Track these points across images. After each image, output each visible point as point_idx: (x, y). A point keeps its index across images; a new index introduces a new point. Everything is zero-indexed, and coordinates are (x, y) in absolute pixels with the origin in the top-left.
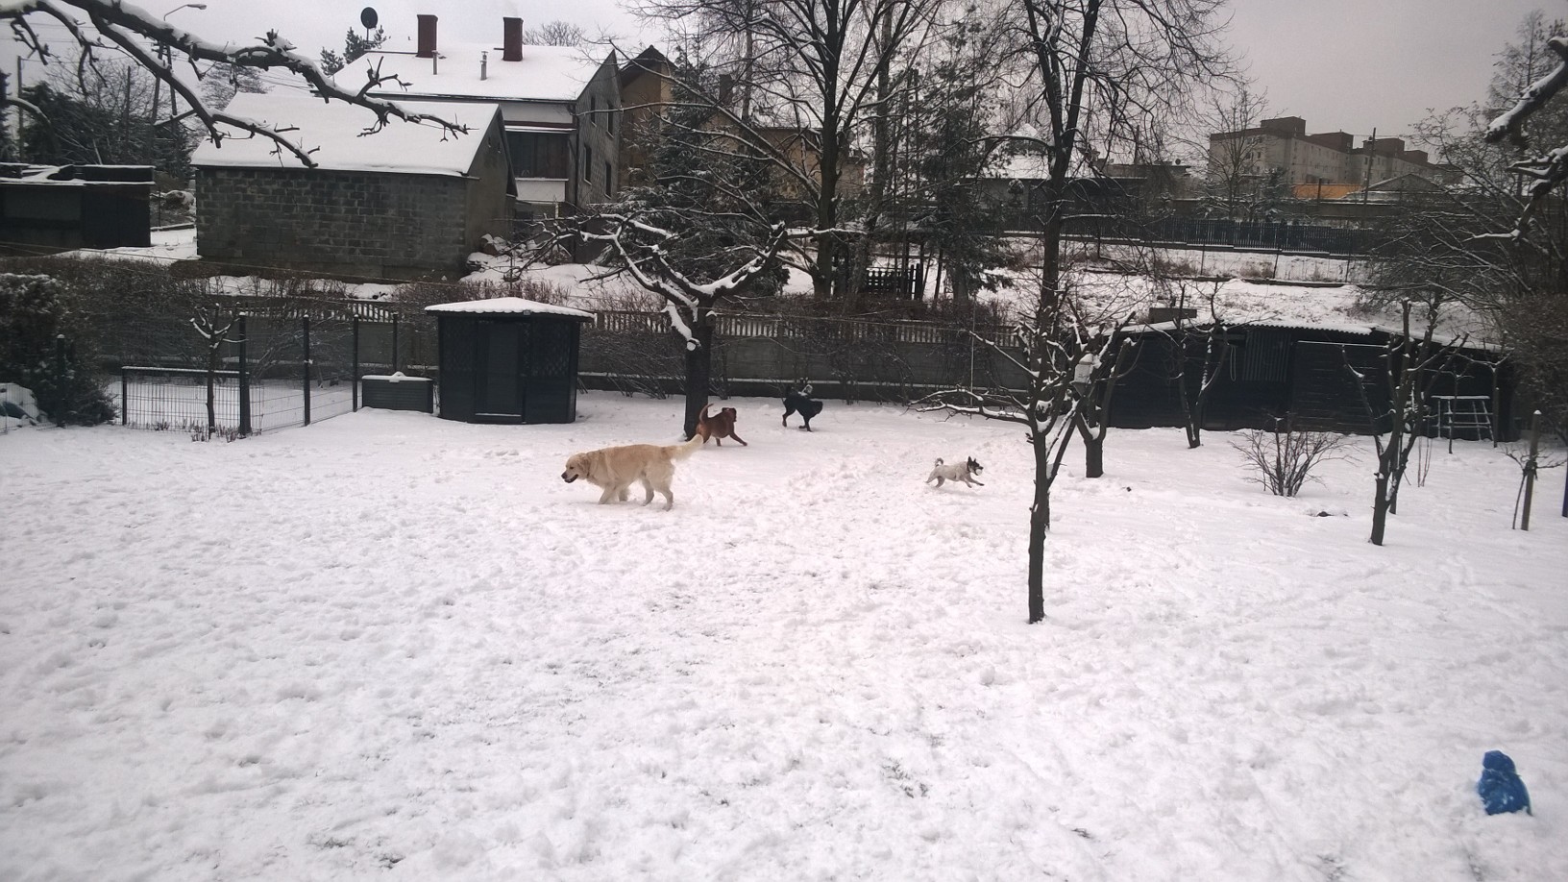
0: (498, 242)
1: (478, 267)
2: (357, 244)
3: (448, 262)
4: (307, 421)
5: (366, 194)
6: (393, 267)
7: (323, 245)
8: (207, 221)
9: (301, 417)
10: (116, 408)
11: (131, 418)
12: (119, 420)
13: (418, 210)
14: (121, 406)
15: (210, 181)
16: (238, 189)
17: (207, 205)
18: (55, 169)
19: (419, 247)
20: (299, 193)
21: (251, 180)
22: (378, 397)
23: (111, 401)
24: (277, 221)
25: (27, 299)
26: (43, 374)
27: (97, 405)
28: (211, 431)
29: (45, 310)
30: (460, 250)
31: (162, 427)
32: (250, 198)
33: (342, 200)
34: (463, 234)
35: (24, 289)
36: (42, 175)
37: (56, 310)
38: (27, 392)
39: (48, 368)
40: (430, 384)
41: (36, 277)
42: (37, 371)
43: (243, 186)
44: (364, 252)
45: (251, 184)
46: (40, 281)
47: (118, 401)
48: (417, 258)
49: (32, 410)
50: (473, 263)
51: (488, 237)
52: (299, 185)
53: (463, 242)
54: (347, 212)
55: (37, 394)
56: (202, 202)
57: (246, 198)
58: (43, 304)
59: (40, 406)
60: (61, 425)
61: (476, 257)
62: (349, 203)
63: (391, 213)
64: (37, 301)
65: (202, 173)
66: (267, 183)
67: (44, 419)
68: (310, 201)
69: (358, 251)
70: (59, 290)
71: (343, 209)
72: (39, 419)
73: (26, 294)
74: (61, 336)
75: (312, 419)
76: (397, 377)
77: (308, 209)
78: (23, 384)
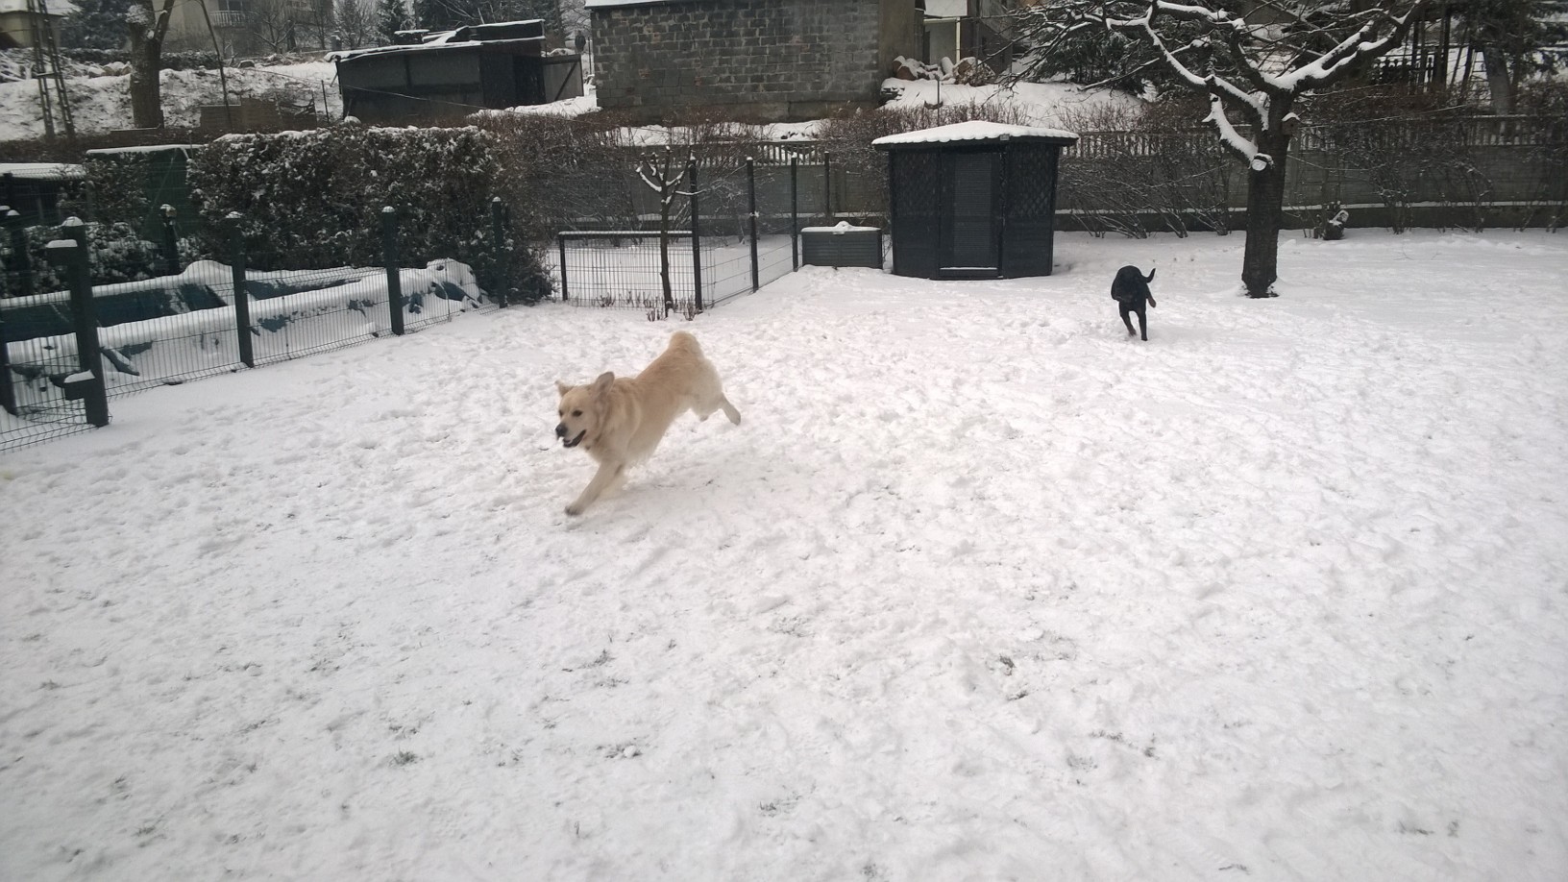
0: (912, 65)
1: (894, 95)
2: (760, 79)
3: (861, 91)
4: (756, 287)
5: (767, 21)
6: (800, 102)
7: (724, 85)
8: (605, 68)
9: (750, 284)
10: (554, 281)
11: (572, 293)
12: (560, 294)
13: (825, 33)
14: (560, 278)
15: (606, 24)
16: (633, 30)
17: (604, 50)
18: (452, 34)
19: (827, 77)
20: (696, 27)
21: (646, 17)
22: (819, 253)
23: (548, 273)
24: (676, 61)
25: (457, 157)
26: (480, 246)
27: (536, 278)
28: (668, 307)
29: (477, 169)
30: (874, 76)
31: (608, 302)
32: (649, 39)
33: (742, 31)
34: (876, 57)
35: (453, 145)
36: (442, 40)
37: (489, 168)
38: (465, 268)
39: (484, 239)
40: (879, 234)
41: (464, 129)
42: (474, 242)
43: (638, 25)
44: (768, 88)
45: (647, 22)
46: (469, 134)
47: (556, 273)
48: (827, 89)
49: (472, 289)
50: (888, 90)
51: (900, 59)
52: (696, 18)
53: (876, 67)
54: (748, 43)
55: (475, 271)
56: (599, 48)
57: (643, 38)
58: (474, 162)
59: (480, 284)
60: (503, 306)
61: (891, 84)
62: (750, 33)
63: (796, 39)
64: (468, 158)
65: (597, 15)
66: (663, 19)
67: (485, 299)
68: (708, 35)
69: (761, 87)
70: (490, 144)
71: (744, 40)
72: (480, 300)
73: (456, 150)
74: (496, 199)
75: (760, 284)
76: (842, 227)
77: (707, 43)
78: (458, 259)
